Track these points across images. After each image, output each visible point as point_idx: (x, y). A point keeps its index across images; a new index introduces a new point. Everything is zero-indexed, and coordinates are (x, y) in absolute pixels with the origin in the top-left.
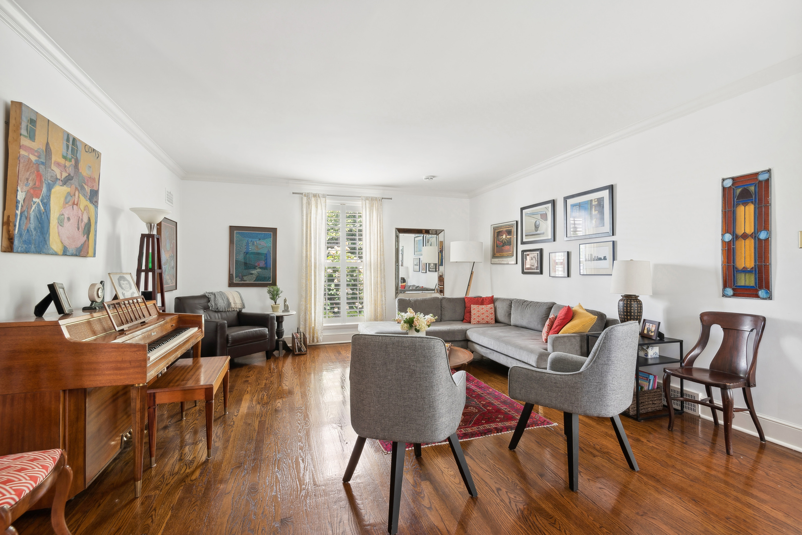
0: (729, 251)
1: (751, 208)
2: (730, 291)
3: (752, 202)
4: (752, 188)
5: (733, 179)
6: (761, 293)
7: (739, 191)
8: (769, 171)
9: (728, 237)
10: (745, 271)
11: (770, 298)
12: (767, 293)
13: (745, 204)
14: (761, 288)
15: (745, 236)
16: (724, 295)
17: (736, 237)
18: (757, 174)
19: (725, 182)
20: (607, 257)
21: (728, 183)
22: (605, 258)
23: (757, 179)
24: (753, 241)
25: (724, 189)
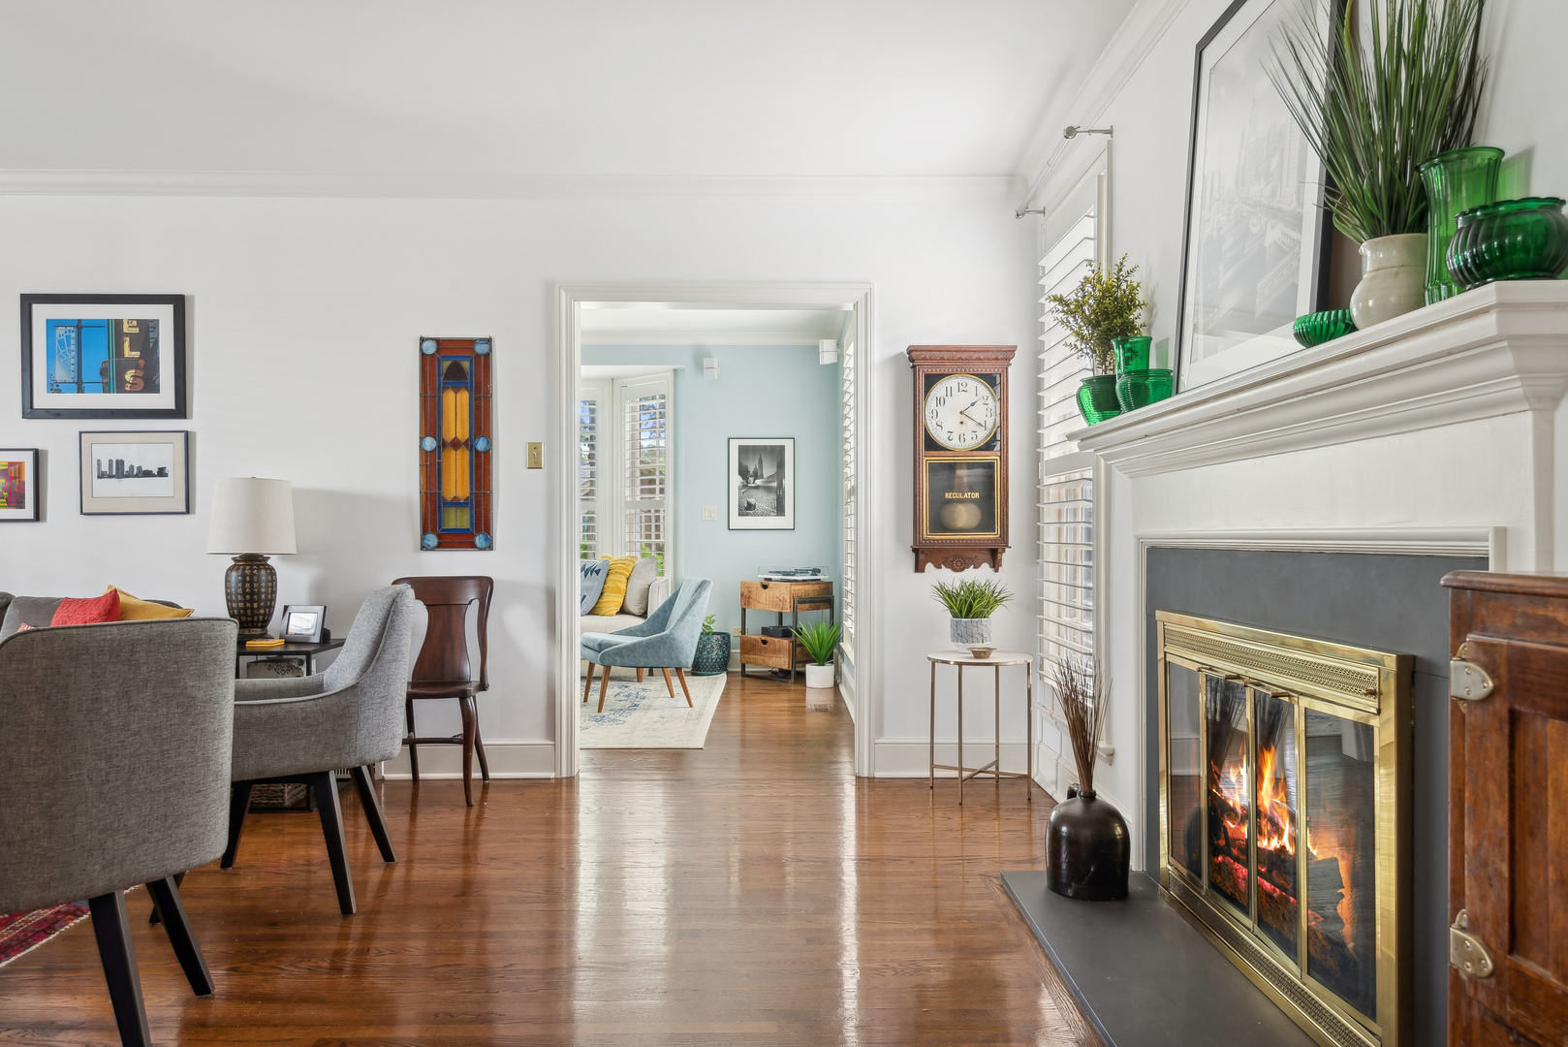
0: (432, 468)
1: (464, 397)
2: (432, 540)
3: (467, 388)
4: (466, 364)
5: (438, 341)
6: (479, 540)
7: (446, 364)
8: (489, 341)
9: (430, 443)
10: (456, 503)
11: (490, 547)
12: (486, 539)
13: (456, 390)
14: (478, 531)
15: (456, 444)
16: (424, 547)
17: (442, 445)
18: (472, 342)
19: (426, 344)
20: (169, 470)
21: (430, 348)
22: (162, 473)
23: (473, 350)
24: (467, 454)
25: (423, 356)
